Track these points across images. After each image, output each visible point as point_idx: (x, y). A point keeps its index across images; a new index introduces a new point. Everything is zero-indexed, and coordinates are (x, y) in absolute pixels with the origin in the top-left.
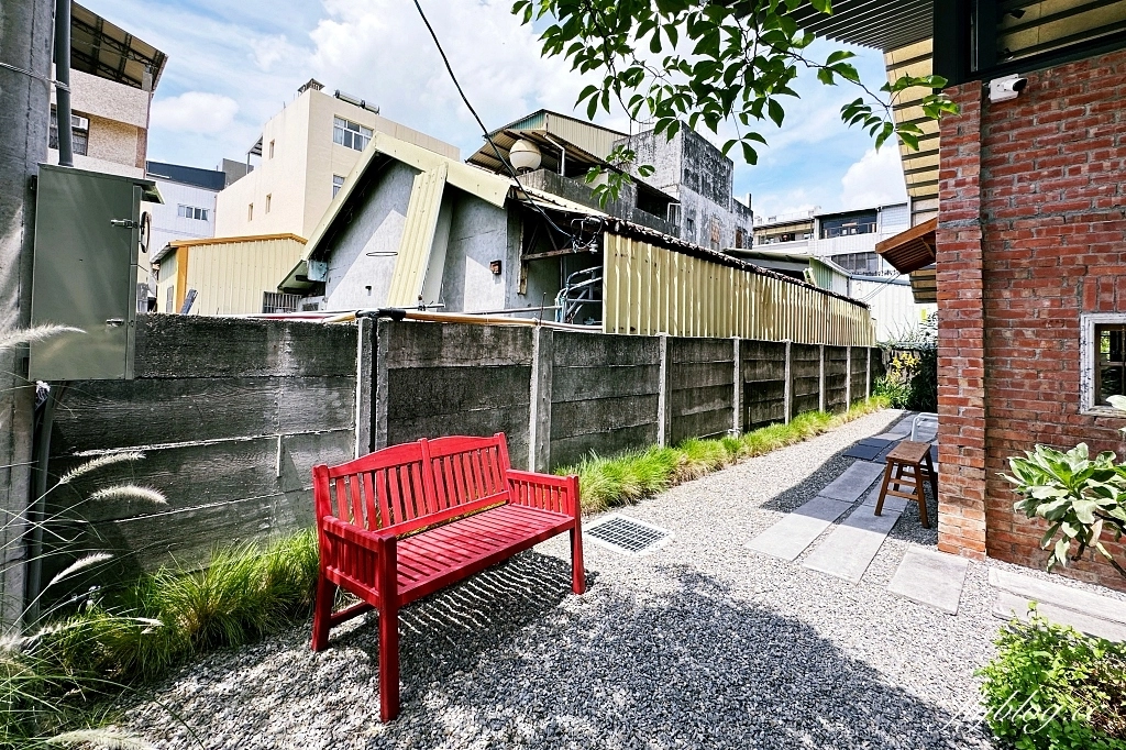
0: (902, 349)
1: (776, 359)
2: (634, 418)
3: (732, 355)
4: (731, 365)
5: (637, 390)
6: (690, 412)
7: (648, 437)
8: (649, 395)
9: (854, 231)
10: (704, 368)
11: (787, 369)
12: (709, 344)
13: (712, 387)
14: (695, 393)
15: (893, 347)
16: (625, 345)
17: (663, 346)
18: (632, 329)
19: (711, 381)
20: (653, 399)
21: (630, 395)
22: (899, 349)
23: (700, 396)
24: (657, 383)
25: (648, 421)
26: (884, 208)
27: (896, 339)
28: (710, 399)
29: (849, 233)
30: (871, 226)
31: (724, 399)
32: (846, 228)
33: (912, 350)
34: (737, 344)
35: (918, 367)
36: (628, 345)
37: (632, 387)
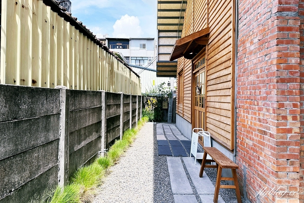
0: (151, 96)
1: (118, 103)
2: (38, 168)
3: (101, 102)
4: (100, 108)
5: (41, 140)
6: (79, 147)
7: (51, 181)
8: (52, 142)
9: (121, 47)
10: (88, 112)
11: (121, 109)
12: (90, 95)
13: (92, 125)
14: (83, 132)
15: (148, 96)
16: (29, 97)
17: (63, 97)
18: (34, 82)
19: (91, 121)
20: (54, 145)
21: (34, 147)
22: (150, 96)
23: (85, 133)
24: (57, 129)
25: (50, 166)
26: (132, 39)
27: (148, 92)
28: (90, 134)
29: (119, 48)
30: (127, 46)
31: (97, 132)
32: (118, 45)
33: (154, 97)
34: (103, 95)
35: (157, 104)
36: (32, 97)
37: (37, 139)
